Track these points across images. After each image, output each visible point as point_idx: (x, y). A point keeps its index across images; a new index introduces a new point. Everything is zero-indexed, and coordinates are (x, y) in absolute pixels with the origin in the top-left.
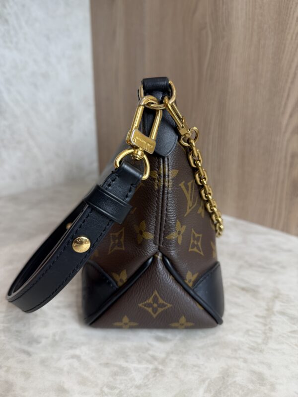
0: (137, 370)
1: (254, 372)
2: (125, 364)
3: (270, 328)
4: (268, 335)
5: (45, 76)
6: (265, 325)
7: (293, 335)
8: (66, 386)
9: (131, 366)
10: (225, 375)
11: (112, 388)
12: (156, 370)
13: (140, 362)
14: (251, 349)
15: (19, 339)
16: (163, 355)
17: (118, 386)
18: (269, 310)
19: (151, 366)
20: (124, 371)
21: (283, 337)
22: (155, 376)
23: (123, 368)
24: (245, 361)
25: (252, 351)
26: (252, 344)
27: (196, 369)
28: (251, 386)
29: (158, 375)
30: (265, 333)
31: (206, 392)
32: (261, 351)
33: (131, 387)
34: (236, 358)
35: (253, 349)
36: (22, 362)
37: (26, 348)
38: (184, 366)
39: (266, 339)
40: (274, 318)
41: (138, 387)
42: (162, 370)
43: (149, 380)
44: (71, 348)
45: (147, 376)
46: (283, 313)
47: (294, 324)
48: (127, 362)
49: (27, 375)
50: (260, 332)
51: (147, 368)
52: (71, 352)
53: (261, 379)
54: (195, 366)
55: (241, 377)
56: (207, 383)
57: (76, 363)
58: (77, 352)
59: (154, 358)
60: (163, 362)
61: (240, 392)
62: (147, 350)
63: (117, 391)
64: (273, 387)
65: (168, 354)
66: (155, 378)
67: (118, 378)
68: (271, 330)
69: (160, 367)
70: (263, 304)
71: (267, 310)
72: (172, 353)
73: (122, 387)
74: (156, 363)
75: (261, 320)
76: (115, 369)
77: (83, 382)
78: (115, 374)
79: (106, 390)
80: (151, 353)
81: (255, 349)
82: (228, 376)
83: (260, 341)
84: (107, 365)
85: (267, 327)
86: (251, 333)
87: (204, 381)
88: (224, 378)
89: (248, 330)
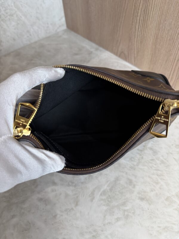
1: (128, 179)
4: (140, 161)
6: (140, 155)
7: (151, 162)
10: (117, 179)
14: (130, 167)
21: (147, 162)
22: (89, 178)
24: (126, 173)
26: (132, 165)
27: (106, 176)
28: (125, 185)
32: (134, 169)
33: (80, 183)
34: (123, 172)
35: (131, 168)
39: (139, 163)
40: (146, 151)
46: (151, 149)
47: (154, 155)
50: (137, 159)
53: (130, 182)
55: (122, 182)
56: (109, 182)
61: (121, 188)
64: (134, 186)
68: (142, 158)
73: (76, 182)
79: (70, 184)
83: (135, 163)
85: (141, 157)
86: (133, 159)
87: (107, 182)
88: (116, 181)
89: (132, 158)
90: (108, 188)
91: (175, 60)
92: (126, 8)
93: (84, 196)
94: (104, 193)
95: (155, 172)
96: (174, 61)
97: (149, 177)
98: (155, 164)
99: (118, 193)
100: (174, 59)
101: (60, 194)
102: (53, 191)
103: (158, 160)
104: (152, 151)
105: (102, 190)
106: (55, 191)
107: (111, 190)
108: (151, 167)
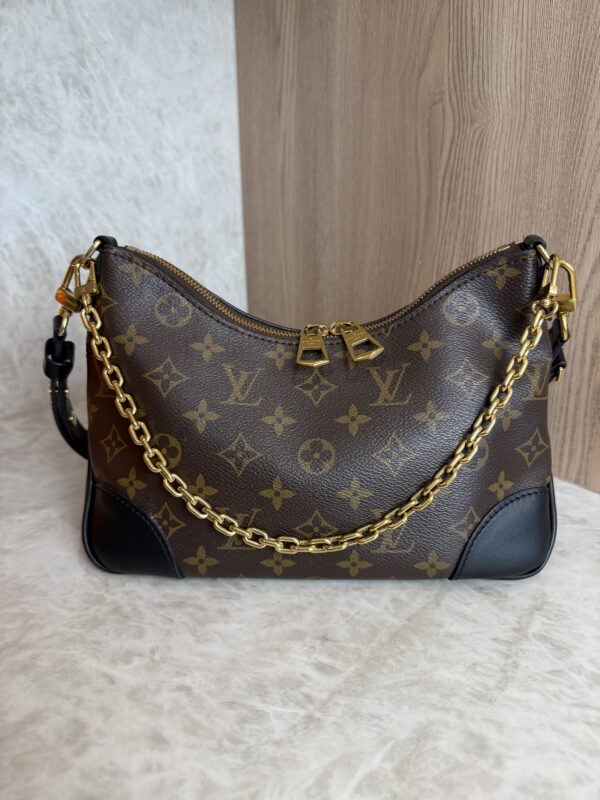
0: (278, 716)
1: (471, 735)
2: (260, 706)
3: (514, 662)
4: (509, 674)
5: (155, 184)
6: (508, 657)
7: (554, 678)
8: (165, 734)
9: (270, 709)
10: (423, 734)
11: (236, 741)
12: (310, 718)
13: (285, 704)
14: (474, 695)
15: (98, 654)
16: (324, 696)
17: (246, 739)
18: (520, 631)
19: (302, 712)
20: (259, 716)
21: (535, 680)
22: (306, 728)
23: (258, 711)
24: (460, 715)
25: (474, 699)
26: (477, 688)
27: (375, 721)
28: (461, 757)
29: (312, 726)
30: (504, 671)
31: (385, 759)
32: (491, 701)
33: (267, 742)
34: (446, 710)
35: (478, 696)
36: (100, 691)
37: (109, 670)
38: (356, 715)
39: (505, 681)
40: (525, 646)
41: (278, 743)
42: (318, 719)
43: (296, 733)
44: (178, 674)
45: (293, 728)
46: (543, 638)
47: (560, 659)
48: (264, 702)
49: (107, 713)
50: (495, 668)
51: (296, 714)
52: (178, 680)
53: (481, 746)
54: (373, 716)
55: (447, 743)
56: (389, 745)
57: (184, 700)
58: (188, 681)
59: (309, 698)
60: (324, 707)
61: (443, 765)
62: (300, 684)
63: (243, 747)
64: (499, 762)
65: (333, 693)
66: (306, 731)
67: (247, 726)
68: (516, 665)
69: (317, 715)
70: (512, 619)
71: (516, 630)
72: (340, 692)
73: (252, 741)
74: (311, 707)
75: (502, 647)
76: (245, 712)
77: (192, 728)
78: (243, 720)
79: (227, 744)
80: (304, 690)
81: (482, 697)
82: (426, 738)
83: (492, 683)
84: (232, 704)
85: (510, 661)
86: (479, 669)
87: (384, 742)
88: (418, 740)
89: (475, 664)
90: (389, 766)
91: (570, 391)
92: (415, 281)
93: (281, 793)
94: (372, 782)
95: (576, 711)
96: (568, 398)
97: (555, 729)
98: (572, 687)
99: (431, 786)
100: (567, 392)
101: (181, 782)
102: (148, 769)
103: (580, 674)
104: (550, 646)
105: (362, 772)
106: (160, 768)
107: (400, 773)
108: (555, 696)
